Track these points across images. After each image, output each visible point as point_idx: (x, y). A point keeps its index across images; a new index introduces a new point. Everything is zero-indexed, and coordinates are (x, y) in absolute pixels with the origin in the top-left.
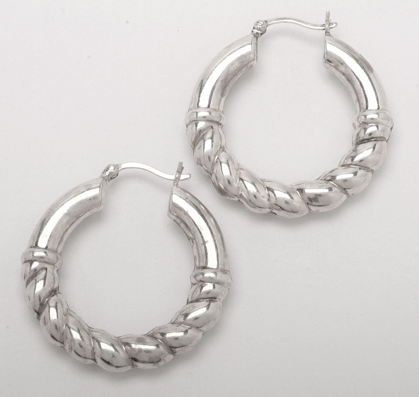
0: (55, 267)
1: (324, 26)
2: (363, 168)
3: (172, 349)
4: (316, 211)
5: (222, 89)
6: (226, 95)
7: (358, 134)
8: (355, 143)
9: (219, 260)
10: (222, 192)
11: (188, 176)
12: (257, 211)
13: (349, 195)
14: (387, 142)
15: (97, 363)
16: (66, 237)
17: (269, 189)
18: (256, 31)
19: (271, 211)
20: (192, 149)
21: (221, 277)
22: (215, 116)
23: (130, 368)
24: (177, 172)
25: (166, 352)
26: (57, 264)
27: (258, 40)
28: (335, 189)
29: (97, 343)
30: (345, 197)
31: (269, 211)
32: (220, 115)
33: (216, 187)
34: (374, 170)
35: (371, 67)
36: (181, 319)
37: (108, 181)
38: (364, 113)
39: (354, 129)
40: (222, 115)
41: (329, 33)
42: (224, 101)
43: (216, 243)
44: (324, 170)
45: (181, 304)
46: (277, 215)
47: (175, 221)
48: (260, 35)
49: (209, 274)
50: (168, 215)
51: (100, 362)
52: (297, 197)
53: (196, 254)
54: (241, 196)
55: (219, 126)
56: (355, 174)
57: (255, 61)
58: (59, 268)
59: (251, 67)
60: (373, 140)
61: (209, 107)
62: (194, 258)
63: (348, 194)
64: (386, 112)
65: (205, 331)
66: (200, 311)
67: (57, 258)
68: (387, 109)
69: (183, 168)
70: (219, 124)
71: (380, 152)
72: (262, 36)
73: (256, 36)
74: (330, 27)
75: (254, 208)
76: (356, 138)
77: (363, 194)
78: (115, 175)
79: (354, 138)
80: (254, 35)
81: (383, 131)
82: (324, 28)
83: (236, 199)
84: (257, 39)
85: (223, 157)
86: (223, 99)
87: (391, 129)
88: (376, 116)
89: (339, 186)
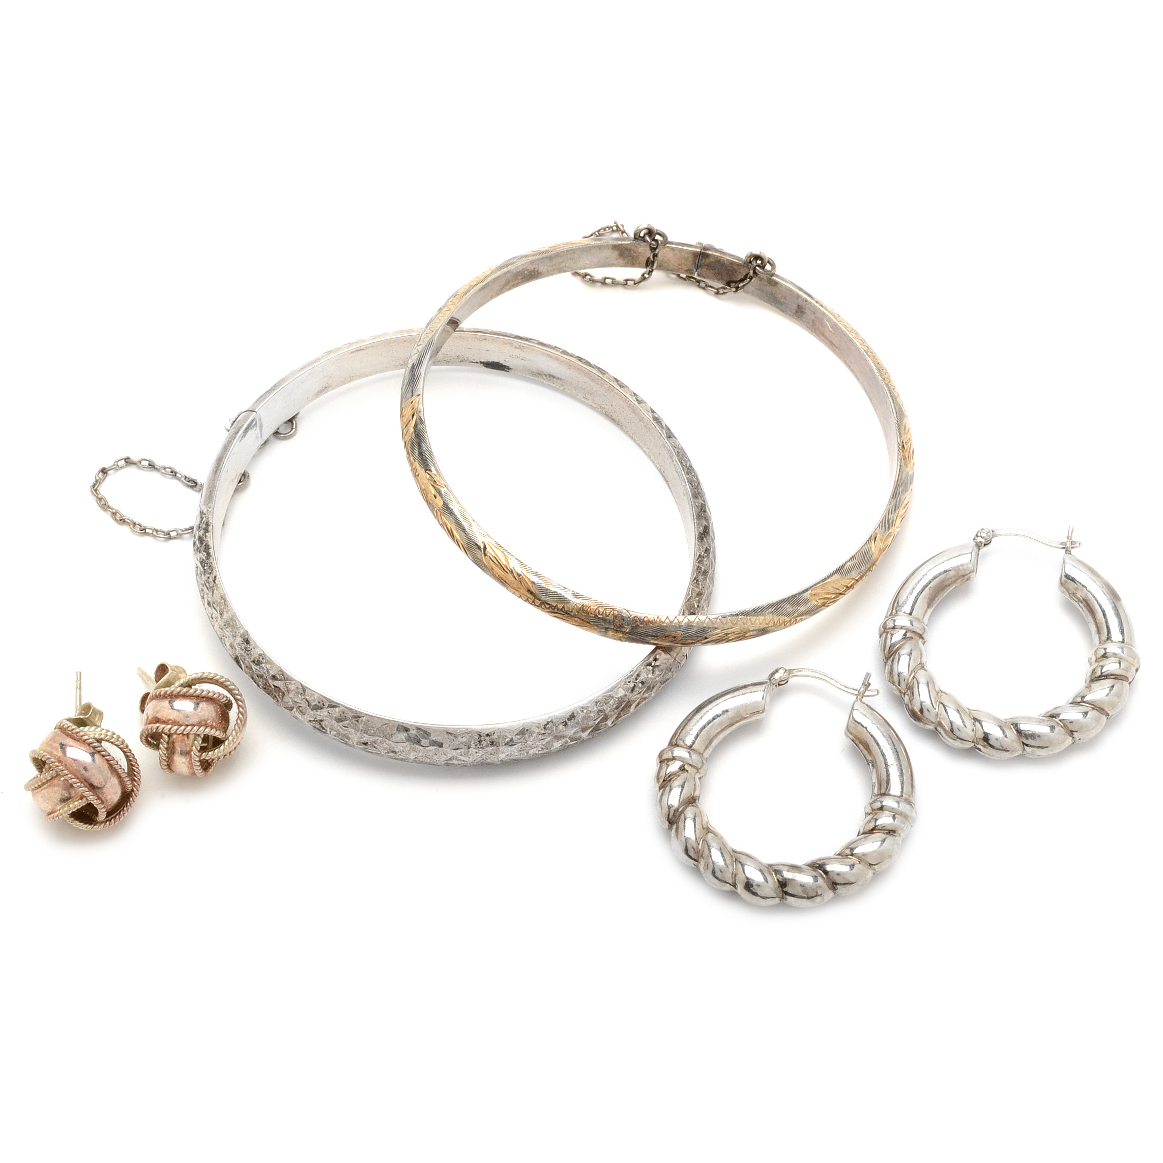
0: (697, 772)
1: (1065, 545)
2: (1098, 709)
3: (834, 885)
4: (1031, 752)
5: (929, 598)
6: (934, 606)
7: (1094, 670)
8: (1088, 681)
9: (904, 788)
10: (917, 716)
11: (876, 693)
12: (957, 744)
13: (1075, 739)
14: (1131, 685)
15: (736, 889)
16: (715, 742)
17: (975, 720)
18: (979, 539)
19: (974, 745)
20: (884, 664)
21: (904, 807)
22: (917, 627)
23: (777, 900)
24: (863, 684)
25: (825, 886)
26: (701, 771)
27: (980, 551)
28: (1057, 729)
29: (739, 866)
30: (1069, 740)
31: (972, 745)
32: (924, 628)
33: (909, 709)
34: (1110, 714)
35: (1118, 596)
36: (848, 851)
37: (775, 685)
38: (1103, 646)
39: (1089, 665)
40: (926, 627)
41: (1070, 551)
42: (930, 612)
43: (903, 768)
44: (1048, 707)
45: (851, 835)
46: (981, 751)
47: (853, 740)
48: (983, 545)
49: (888, 802)
50: (845, 733)
51: (740, 889)
52: (1012, 734)
53: (875, 780)
54: (940, 724)
55: (921, 640)
56: (1086, 714)
57: (974, 573)
58: (703, 777)
59: (967, 580)
60: (1111, 677)
61: (910, 614)
62: (873, 786)
63: (1073, 738)
64: (1132, 648)
65: (877, 870)
66: (869, 847)
67: (703, 763)
68: (1133, 645)
69: (870, 684)
70: (921, 636)
71: (1119, 695)
72: (985, 548)
73: (978, 546)
74: (1072, 546)
75: (954, 739)
76: (1091, 674)
77: (1092, 743)
78: (784, 680)
79: (1089, 675)
80: (976, 543)
81: (1126, 670)
82: (1064, 546)
83: (932, 727)
84: (979, 549)
85: (921, 677)
86: (930, 611)
87: (1137, 670)
88: (1119, 651)
89: (1065, 726)
